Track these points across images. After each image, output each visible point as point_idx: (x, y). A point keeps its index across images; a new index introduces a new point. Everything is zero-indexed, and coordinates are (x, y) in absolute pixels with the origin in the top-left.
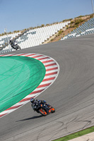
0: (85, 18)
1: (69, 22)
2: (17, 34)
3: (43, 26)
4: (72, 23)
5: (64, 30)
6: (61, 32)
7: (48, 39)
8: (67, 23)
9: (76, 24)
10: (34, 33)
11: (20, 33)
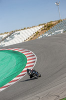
0: (55, 23)
1: (43, 26)
2: (7, 35)
3: (25, 29)
4: (45, 26)
5: (40, 31)
6: (37, 33)
7: (28, 38)
8: (41, 27)
9: (48, 27)
10: (19, 34)
11: (9, 34)
